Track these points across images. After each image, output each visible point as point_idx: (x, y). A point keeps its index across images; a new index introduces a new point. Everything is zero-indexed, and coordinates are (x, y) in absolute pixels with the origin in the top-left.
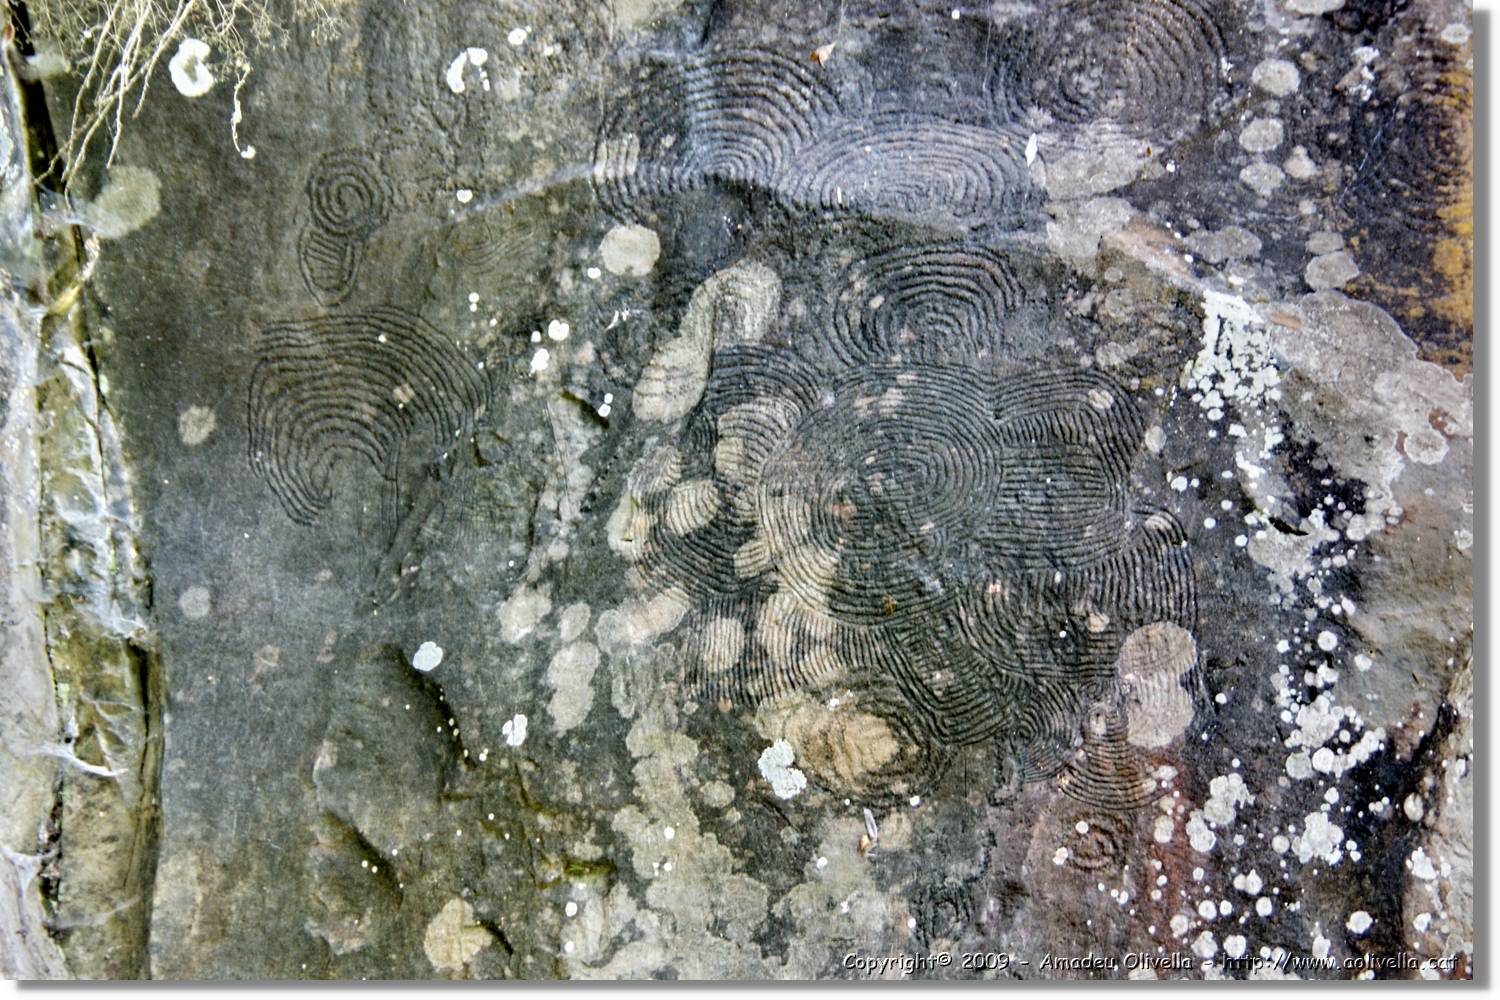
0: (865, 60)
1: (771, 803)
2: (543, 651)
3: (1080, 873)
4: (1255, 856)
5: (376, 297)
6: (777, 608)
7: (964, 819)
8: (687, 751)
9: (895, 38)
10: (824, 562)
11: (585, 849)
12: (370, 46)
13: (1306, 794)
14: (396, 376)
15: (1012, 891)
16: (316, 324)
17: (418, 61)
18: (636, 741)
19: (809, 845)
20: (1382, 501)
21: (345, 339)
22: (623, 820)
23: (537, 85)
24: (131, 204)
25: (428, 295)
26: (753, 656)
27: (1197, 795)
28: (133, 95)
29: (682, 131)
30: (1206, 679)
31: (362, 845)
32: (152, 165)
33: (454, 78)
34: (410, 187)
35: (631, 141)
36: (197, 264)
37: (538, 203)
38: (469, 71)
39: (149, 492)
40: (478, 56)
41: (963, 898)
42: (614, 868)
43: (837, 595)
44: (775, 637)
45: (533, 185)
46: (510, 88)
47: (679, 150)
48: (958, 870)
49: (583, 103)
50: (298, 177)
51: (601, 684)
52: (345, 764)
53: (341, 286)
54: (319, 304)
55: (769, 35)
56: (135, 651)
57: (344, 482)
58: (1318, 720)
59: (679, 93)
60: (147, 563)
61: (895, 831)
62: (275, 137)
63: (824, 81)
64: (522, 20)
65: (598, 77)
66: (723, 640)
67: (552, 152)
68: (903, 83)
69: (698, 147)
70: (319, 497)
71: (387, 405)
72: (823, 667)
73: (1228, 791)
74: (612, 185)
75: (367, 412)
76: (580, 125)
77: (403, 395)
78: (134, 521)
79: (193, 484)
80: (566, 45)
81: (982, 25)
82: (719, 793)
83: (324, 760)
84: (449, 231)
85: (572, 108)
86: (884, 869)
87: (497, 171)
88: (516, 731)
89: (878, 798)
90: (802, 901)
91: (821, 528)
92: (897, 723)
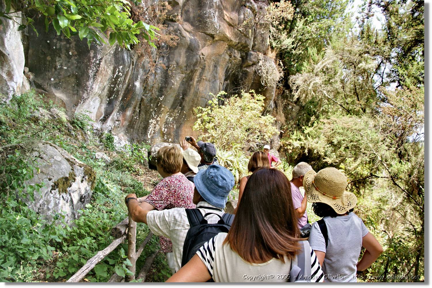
8: (65, 51)
10: (75, 43)
11: (58, 55)
13: (98, 60)
15: (83, 62)
18: (62, 50)
20: (103, 45)
22: (61, 54)
27: (93, 59)
30: (94, 53)
31: (43, 52)
44: (71, 46)
48: (80, 61)
51: (60, 46)
60: (28, 30)
61: (76, 58)
72: (74, 48)
78: (28, 28)
83: (41, 46)
86: (75, 60)
88: (54, 48)
89: (76, 56)
90: (71, 60)
91: (75, 41)
92: (77, 52)
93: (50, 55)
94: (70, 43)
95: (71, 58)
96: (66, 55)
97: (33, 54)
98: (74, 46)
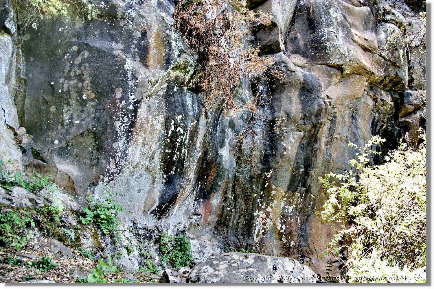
0: (99, 34)
1: (83, 100)
2: (63, 84)
3: (110, 108)
4: (125, 108)
5: (50, 49)
6: (86, 82)
7: (100, 103)
8: (76, 94)
9: (102, 33)
10: (90, 79)
11: (66, 102)
12: (52, 26)
13: (130, 103)
14: (52, 57)
15: (104, 109)
16: (44, 51)
17: (57, 28)
18: (71, 93)
19: (86, 104)
20: (139, 79)
21: (47, 53)
22: (69, 100)
23: (68, 32)
24: (27, 38)
25: (55, 50)
26: (83, 86)
27: (121, 103)
28: (27, 27)
29: (81, 38)
30: (123, 93)
31: (45, 100)
32: (29, 34)
33: (60, 30)
34: (55, 39)
35: (76, 38)
36: (33, 44)
37: (67, 43)
38: (61, 30)
39: (27, 65)
40: (63, 28)
41: (100, 110)
42: (68, 104)
43: (91, 82)
44: (85, 85)
45: (67, 41)
46: (65, 32)
47: (81, 40)
48: (99, 107)
49: (72, 34)
50: (44, 37)
51: (68, 87)
52: (44, 92)
53: (47, 48)
54: (45, 49)
55: (90, 31)
56: (24, 79)
57: (46, 66)
58: (132, 97)
59: (81, 35)
60: (26, 71)
61: (94, 103)
62: (42, 33)
63: (95, 35)
64: (67, 26)
65: (74, 32)
66: (80, 85)
67: (69, 38)
68: (102, 37)
69: (83, 40)
70: (43, 67)
71: (51, 59)
72: (89, 88)
73: (124, 102)
74: (74, 42)
75: (49, 60)
76: (71, 36)
77: (52, 59)
78: (25, 67)
79: (31, 65)
80: (71, 28)
81: (110, 33)
82: (79, 98)
83: (42, 91)
84: (58, 44)
85: (71, 34)
86: (93, 106)
87: (63, 39)
88: (60, 91)
89: (93, 100)
90: (85, 109)
91: (90, 76)
92: (95, 94)
93: (55, 103)
94: (83, 81)
95: (85, 106)
96: (78, 100)
97: (31, 105)
98: (89, 84)
